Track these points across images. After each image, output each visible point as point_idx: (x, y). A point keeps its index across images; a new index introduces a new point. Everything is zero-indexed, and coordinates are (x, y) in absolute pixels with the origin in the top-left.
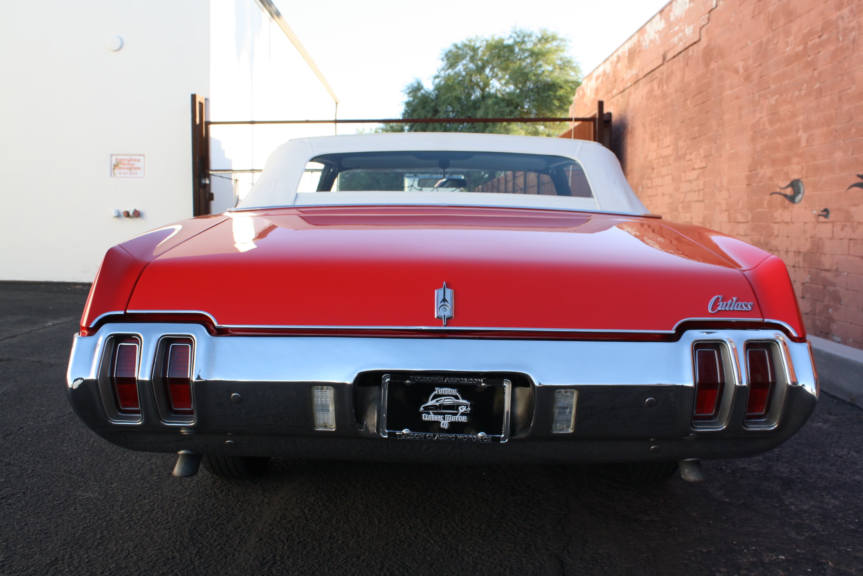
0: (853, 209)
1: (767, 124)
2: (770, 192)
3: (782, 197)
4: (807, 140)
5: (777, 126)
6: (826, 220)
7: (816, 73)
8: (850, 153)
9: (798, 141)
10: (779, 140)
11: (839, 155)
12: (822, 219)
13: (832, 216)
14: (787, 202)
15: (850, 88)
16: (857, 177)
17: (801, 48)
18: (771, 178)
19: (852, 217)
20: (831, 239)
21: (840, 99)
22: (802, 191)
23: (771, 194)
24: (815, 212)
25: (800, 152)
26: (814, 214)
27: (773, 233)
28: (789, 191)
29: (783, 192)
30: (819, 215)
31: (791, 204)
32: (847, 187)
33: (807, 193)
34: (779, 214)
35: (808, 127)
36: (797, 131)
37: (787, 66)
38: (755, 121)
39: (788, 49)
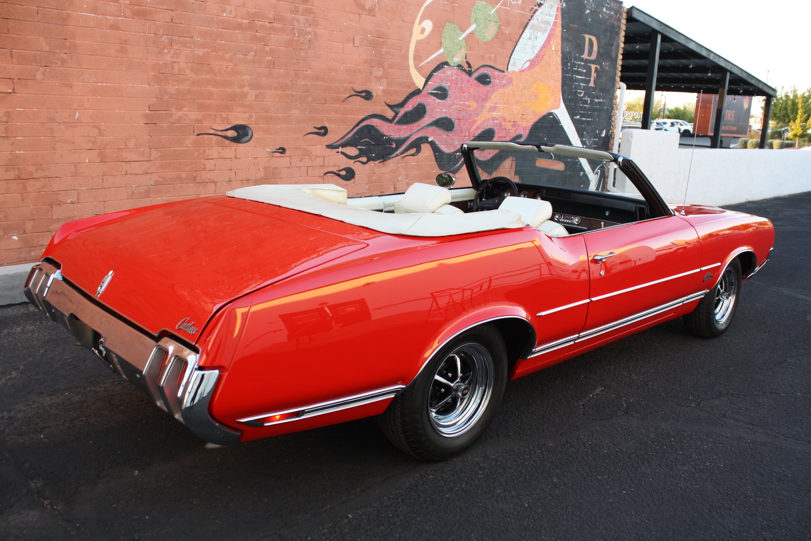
0: (310, 148)
1: (188, 71)
2: (197, 132)
3: (220, 137)
4: (256, 96)
5: (208, 76)
6: (282, 155)
7: (267, 48)
8: (307, 113)
9: (244, 95)
10: (210, 88)
11: (295, 113)
12: (279, 155)
13: (288, 153)
14: (227, 142)
15: (307, 71)
16: (314, 128)
17: (247, 21)
18: (197, 121)
19: (311, 153)
20: (288, 167)
21: (296, 75)
22: (250, 134)
23: (198, 135)
24: (269, 150)
25: (246, 104)
26: (268, 151)
27: (206, 168)
28: (232, 134)
29: (220, 133)
30: (273, 152)
31: (232, 144)
32: (304, 134)
33: (255, 136)
34: (214, 152)
35: (254, 86)
36: (242, 86)
37: (224, 29)
38: (161, 62)
39: (225, 14)
